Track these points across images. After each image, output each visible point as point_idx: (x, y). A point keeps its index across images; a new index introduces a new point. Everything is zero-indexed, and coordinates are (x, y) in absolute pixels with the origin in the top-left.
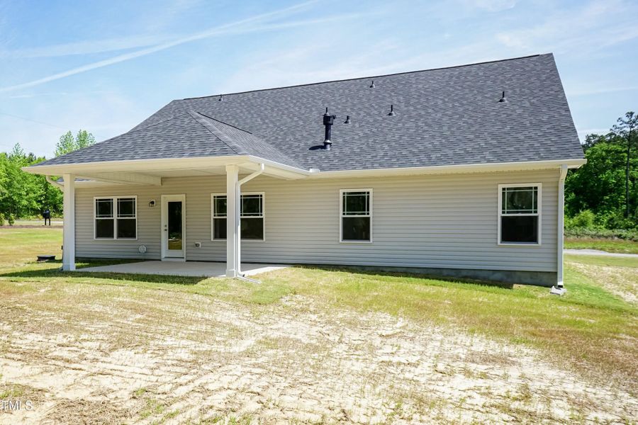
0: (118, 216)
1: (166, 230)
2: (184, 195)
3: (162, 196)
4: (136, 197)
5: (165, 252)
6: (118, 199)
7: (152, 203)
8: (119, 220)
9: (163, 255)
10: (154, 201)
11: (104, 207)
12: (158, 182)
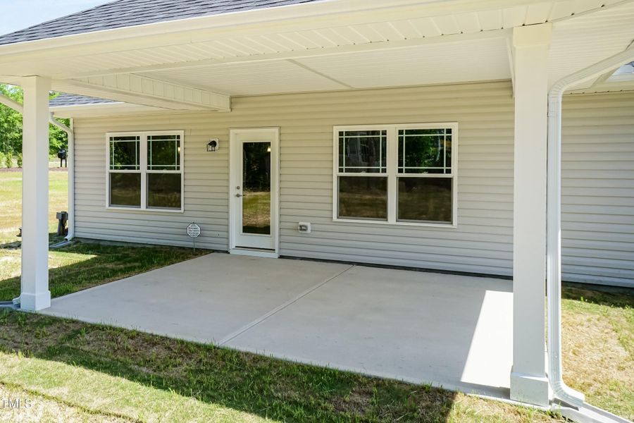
0: (149, 168)
1: (238, 196)
2: (276, 130)
3: (232, 132)
4: (181, 133)
5: (236, 237)
6: (149, 138)
7: (213, 144)
8: (150, 175)
9: (233, 244)
10: (217, 141)
11: (124, 150)
12: (224, 104)
